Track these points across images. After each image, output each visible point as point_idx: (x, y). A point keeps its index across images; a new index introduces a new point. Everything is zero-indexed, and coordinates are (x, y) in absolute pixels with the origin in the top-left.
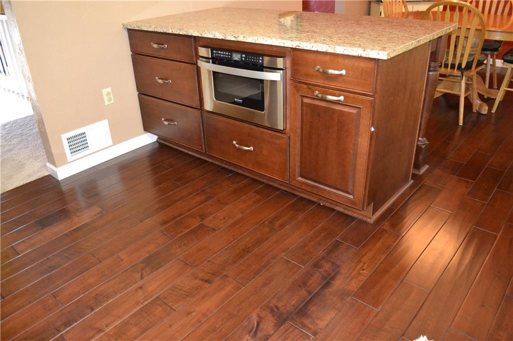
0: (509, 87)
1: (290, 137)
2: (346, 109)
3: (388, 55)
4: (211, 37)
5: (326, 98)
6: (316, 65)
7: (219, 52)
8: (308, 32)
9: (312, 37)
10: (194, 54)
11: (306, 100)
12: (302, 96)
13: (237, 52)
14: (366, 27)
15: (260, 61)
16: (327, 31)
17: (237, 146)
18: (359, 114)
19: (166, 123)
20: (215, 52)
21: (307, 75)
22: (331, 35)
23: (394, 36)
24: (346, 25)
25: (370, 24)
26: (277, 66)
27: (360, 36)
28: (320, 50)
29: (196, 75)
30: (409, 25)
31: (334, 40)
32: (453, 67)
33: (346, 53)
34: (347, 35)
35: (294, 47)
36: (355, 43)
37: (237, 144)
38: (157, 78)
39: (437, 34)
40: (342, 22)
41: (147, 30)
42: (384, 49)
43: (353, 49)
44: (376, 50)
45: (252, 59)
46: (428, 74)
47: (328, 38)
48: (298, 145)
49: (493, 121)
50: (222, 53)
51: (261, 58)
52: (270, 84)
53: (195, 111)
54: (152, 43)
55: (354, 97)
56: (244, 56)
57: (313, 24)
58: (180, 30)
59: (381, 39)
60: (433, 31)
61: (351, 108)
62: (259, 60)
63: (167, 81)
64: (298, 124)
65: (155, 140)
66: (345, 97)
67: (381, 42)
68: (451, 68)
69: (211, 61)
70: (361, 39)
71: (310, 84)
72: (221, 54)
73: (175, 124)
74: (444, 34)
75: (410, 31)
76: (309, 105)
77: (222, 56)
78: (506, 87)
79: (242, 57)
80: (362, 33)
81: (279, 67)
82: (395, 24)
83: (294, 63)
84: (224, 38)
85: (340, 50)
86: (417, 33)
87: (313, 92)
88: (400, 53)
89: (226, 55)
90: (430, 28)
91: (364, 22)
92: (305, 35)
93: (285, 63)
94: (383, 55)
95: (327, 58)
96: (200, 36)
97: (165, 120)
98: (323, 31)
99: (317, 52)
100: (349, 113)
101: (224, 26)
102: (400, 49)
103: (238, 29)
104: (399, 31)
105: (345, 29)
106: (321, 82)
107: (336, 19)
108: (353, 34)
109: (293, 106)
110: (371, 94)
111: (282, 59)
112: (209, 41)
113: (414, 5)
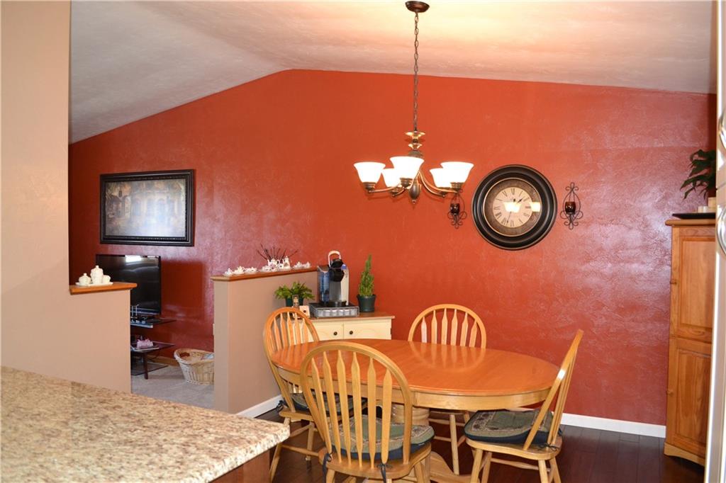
32: (366, 459)
68: (363, 461)
113: (345, 323)
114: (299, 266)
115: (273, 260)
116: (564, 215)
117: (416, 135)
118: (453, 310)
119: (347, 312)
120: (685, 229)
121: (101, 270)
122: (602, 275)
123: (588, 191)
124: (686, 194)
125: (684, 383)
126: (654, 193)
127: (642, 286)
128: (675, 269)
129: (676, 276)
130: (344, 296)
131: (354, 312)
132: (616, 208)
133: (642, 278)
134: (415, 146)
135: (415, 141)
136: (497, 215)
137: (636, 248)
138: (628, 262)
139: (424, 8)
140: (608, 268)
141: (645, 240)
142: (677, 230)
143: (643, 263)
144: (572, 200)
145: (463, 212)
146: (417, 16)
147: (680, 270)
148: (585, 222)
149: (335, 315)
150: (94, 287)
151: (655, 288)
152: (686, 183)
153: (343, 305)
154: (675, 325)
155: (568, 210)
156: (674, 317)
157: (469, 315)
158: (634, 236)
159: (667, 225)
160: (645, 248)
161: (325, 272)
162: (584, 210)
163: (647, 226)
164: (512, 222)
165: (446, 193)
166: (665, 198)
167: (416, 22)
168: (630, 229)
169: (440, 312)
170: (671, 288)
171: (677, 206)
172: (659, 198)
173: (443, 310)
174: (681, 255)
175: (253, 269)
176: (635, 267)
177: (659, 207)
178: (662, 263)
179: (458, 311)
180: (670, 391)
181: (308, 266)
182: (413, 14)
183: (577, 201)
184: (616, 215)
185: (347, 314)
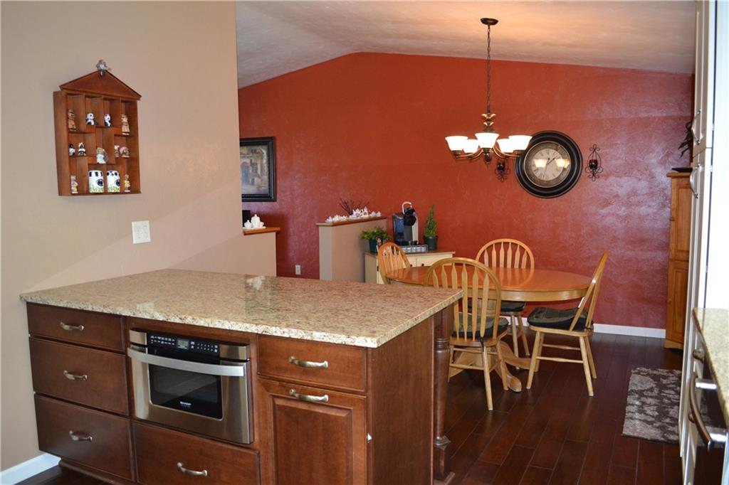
0: (542, 355)
1: (259, 453)
2: (333, 413)
3: (378, 341)
4: (148, 318)
5: (305, 398)
6: (289, 356)
7: (159, 338)
8: (278, 310)
9: (284, 319)
10: (123, 339)
11: (280, 402)
12: (274, 396)
13: (184, 337)
14: (353, 300)
15: (216, 351)
16: (304, 307)
17: (183, 470)
18: (349, 418)
19: (75, 438)
20: (152, 337)
21: (279, 368)
22: (308, 314)
23: (387, 312)
24: (328, 298)
25: (358, 295)
26: (238, 355)
27: (344, 315)
28: (293, 336)
29: (125, 368)
30: (405, 294)
31: (311, 323)
32: (470, 336)
33: (326, 340)
34: (329, 314)
35: (260, 333)
36: (338, 325)
37: (183, 466)
38: (66, 372)
39: (439, 307)
40: (323, 293)
41: (55, 305)
42: (372, 334)
43: (335, 335)
44: (363, 336)
45: (205, 348)
46: (435, 354)
47: (305, 320)
48: (272, 465)
49: (530, 401)
50: (163, 339)
51: (216, 347)
52: (230, 381)
53: (122, 419)
54: (62, 323)
55: (341, 397)
56: (193, 343)
57: (286, 297)
58: (104, 307)
59: (370, 318)
60: (434, 303)
61: (339, 410)
62: (214, 349)
63: (81, 377)
64: (270, 434)
65: (57, 464)
66: (330, 396)
67: (369, 323)
68: (468, 337)
69: (147, 349)
70: (346, 320)
71: (283, 381)
72: (161, 340)
73: (90, 439)
74: (447, 305)
75: (406, 305)
76: (282, 408)
77: (162, 342)
78: (538, 356)
79: (190, 345)
80: (347, 310)
81: (241, 358)
82: (389, 294)
83: (261, 354)
84: (165, 319)
85: (318, 336)
86: (414, 308)
87: (288, 390)
88: (393, 337)
89: (168, 341)
90: (430, 299)
91: (351, 292)
92: (275, 314)
93: (249, 353)
94: (372, 343)
95: (303, 347)
96: (132, 315)
97: (74, 434)
98: (298, 308)
99: (290, 339)
100: (336, 418)
101: (166, 301)
102: (393, 332)
103: (185, 306)
104: (393, 306)
105: (326, 304)
106: (298, 377)
107: (316, 289)
108: (335, 312)
109: (261, 410)
110: (363, 391)
111: (245, 347)
112: (145, 322)
113: (418, 257)
114: (373, 214)
115: (358, 210)
116: (589, 170)
117: (489, 116)
118: (508, 243)
119: (419, 249)
120: (681, 180)
121: (258, 218)
122: (618, 216)
123: (607, 150)
124: (683, 153)
125: (679, 294)
126: (658, 152)
127: (647, 224)
128: (673, 210)
129: (675, 216)
130: (415, 237)
131: (423, 249)
132: (629, 164)
133: (648, 218)
134: (489, 124)
135: (489, 120)
136: (535, 171)
137: (644, 195)
138: (637, 206)
139: (495, 22)
140: (622, 211)
141: (651, 188)
142: (675, 180)
143: (649, 206)
144: (594, 158)
145: (508, 169)
146: (489, 28)
147: (677, 210)
148: (605, 175)
149: (409, 252)
150: (254, 230)
151: (659, 225)
152: (683, 145)
153: (415, 244)
154: (673, 251)
155: (591, 167)
156: (672, 245)
157: (520, 246)
158: (643, 186)
159: (668, 176)
160: (651, 194)
161: (400, 218)
162: (604, 166)
163: (652, 178)
164: (547, 176)
165: (508, 157)
166: (667, 155)
167: (489, 33)
168: (640, 180)
169: (498, 245)
170: (670, 225)
171: (676, 162)
172: (662, 155)
173: (500, 243)
174: (678, 199)
175: (344, 217)
176: (643, 210)
177: (662, 163)
178: (664, 206)
179: (512, 243)
180: (669, 300)
181: (379, 214)
182: (487, 26)
183: (598, 159)
184: (630, 169)
185: (419, 251)
